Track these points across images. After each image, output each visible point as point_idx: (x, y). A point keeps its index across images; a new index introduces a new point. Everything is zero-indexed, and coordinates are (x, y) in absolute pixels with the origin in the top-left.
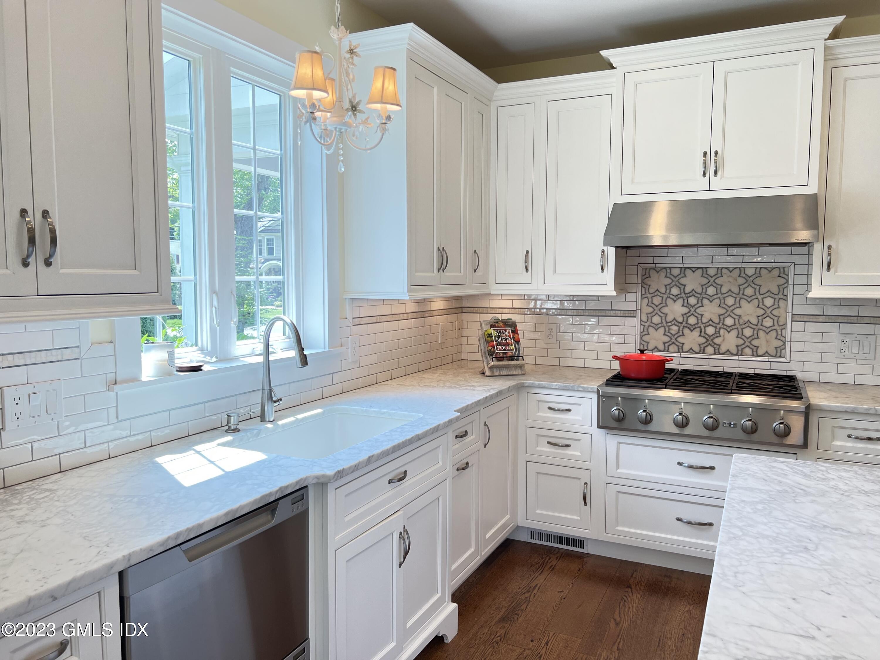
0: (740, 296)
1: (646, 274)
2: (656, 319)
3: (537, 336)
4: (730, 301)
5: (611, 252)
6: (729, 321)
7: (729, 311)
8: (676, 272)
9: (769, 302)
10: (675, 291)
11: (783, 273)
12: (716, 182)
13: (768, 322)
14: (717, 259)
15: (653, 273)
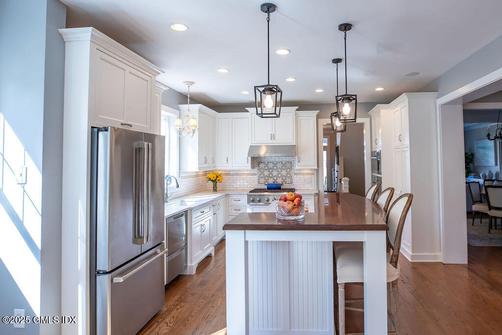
0: (282, 169)
1: (259, 163)
2: (262, 176)
3: (229, 181)
4: (279, 170)
5: (250, 158)
6: (280, 176)
7: (279, 173)
8: (266, 163)
9: (288, 170)
10: (266, 168)
11: (291, 163)
12: (274, 141)
13: (288, 175)
14: (276, 160)
15: (261, 163)
